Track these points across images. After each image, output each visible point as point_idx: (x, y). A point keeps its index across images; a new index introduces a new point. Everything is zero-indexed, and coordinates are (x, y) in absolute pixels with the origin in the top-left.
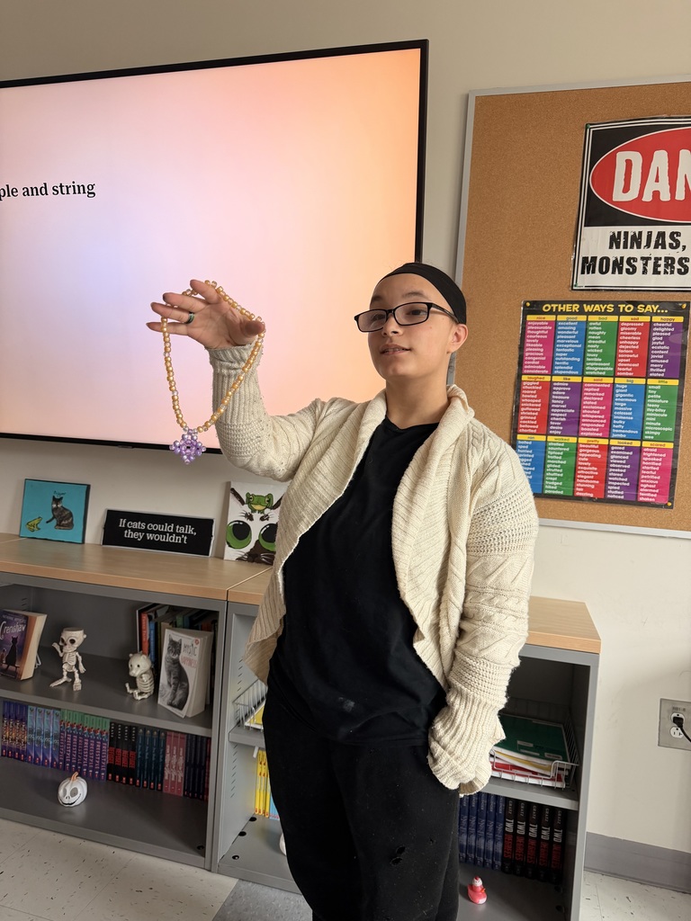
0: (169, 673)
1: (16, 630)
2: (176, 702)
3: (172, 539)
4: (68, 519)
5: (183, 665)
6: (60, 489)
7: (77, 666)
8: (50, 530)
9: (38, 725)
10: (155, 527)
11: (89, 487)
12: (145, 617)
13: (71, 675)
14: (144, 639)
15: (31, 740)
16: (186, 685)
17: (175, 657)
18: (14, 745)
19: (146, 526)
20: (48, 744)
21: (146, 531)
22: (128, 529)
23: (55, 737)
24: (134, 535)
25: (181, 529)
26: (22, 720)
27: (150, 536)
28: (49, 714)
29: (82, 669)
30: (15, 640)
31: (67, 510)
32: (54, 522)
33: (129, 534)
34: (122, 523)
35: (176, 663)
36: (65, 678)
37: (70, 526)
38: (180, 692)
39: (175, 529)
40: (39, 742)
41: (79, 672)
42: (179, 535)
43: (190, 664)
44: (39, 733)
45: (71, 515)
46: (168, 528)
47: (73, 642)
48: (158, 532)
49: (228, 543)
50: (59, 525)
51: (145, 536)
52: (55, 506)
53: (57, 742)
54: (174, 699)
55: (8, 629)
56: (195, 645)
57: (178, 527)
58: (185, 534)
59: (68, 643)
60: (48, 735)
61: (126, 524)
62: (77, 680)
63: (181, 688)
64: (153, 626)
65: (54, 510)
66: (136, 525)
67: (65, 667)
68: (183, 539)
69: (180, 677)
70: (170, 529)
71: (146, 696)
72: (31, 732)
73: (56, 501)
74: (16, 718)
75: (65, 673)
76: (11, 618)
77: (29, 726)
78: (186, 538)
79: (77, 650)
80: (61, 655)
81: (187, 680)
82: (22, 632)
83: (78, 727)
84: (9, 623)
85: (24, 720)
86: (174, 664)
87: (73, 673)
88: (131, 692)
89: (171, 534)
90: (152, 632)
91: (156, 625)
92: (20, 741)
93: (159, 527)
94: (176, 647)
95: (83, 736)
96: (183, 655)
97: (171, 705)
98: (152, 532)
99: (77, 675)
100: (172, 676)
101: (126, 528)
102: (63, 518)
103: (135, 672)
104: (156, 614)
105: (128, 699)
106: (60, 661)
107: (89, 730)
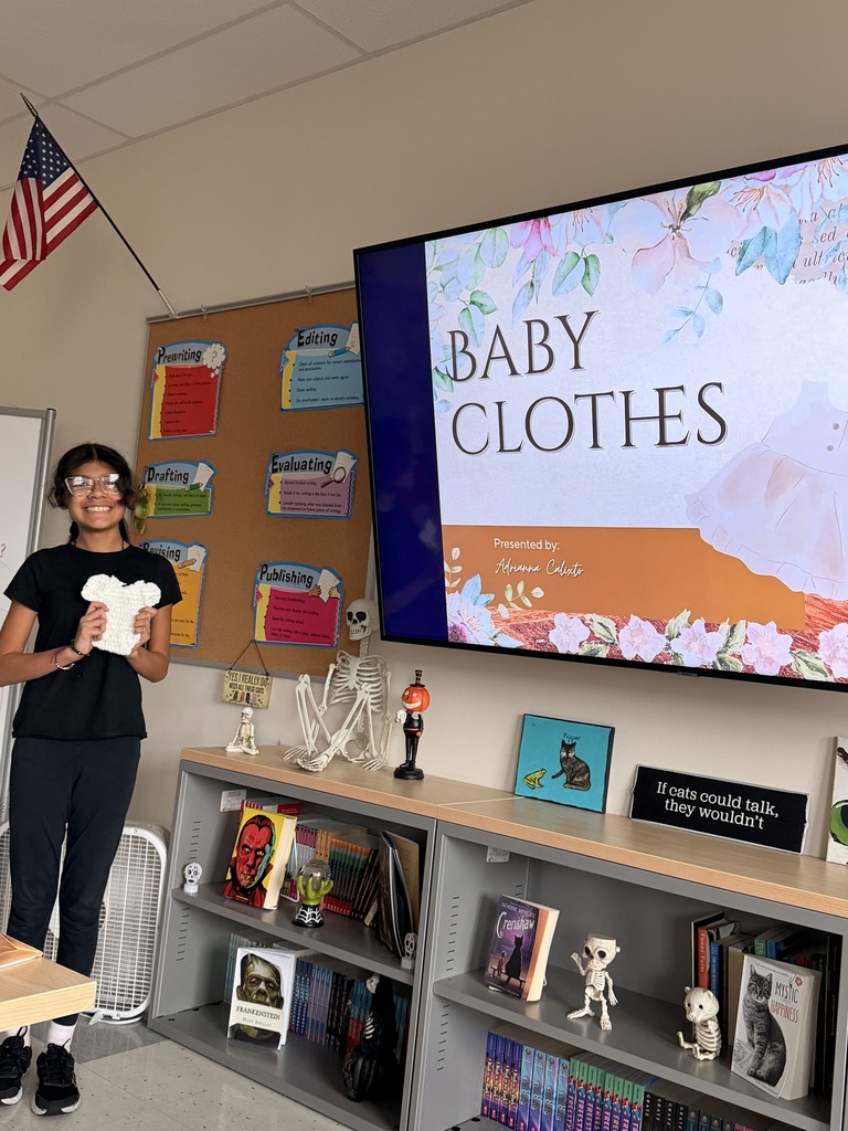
0: (751, 1025)
1: (520, 926)
2: (763, 1072)
3: (739, 820)
4: (583, 775)
5: (774, 1015)
6: (572, 731)
7: (606, 993)
8: (556, 789)
9: (536, 1077)
10: (713, 799)
11: (613, 730)
12: (704, 935)
13: (596, 1005)
14: (702, 969)
15: (525, 1098)
16: (781, 1047)
17: (761, 1001)
18: (501, 1101)
19: (698, 796)
20: (549, 1109)
21: (698, 803)
22: (670, 798)
23: (560, 1100)
24: (680, 808)
25: (755, 807)
26: (512, 1066)
27: (704, 812)
28: (552, 1063)
29: (613, 999)
30: (518, 941)
31: (581, 761)
32: (564, 777)
33: (671, 806)
34: (662, 787)
35: (763, 1010)
36: (587, 1010)
37: (586, 785)
38: (769, 1059)
39: (743, 804)
40: (537, 1104)
41: (608, 1003)
42: (752, 814)
43: (787, 1015)
44: (537, 1090)
45: (587, 769)
46: (734, 802)
47: (602, 955)
48: (716, 807)
49: (833, 835)
50: (570, 782)
51: (696, 812)
52: (564, 754)
53: (562, 1108)
54: (759, 1068)
55: (509, 924)
56: (795, 986)
57: (748, 802)
58: (760, 815)
59: (596, 955)
60: (549, 1095)
61: (667, 790)
62: (605, 1016)
63: (771, 1052)
64: (715, 950)
65: (563, 760)
66: (682, 793)
67: (589, 992)
68: (757, 822)
69: (769, 1034)
70: (736, 803)
71: (711, 1057)
72: (526, 1085)
73: (567, 747)
74: (505, 1062)
75: (587, 1002)
76: (515, 909)
77: (523, 1077)
78: (761, 820)
79: (608, 969)
80: (583, 973)
81: (782, 1041)
82: (529, 930)
83: (595, 1090)
84: (511, 916)
85: (515, 1066)
86: (759, 1011)
87: (601, 1002)
88: (687, 1046)
89: (737, 812)
90: (714, 960)
91: (721, 948)
92: (509, 1097)
93: (718, 800)
94: (761, 985)
95: (602, 1106)
96: (774, 999)
97: (754, 1075)
98: (708, 806)
99: (605, 1008)
100: (756, 1030)
101: (667, 796)
102: (576, 773)
103: (696, 1015)
104: (718, 933)
105: (681, 1055)
106: (581, 983)
107: (612, 1099)
